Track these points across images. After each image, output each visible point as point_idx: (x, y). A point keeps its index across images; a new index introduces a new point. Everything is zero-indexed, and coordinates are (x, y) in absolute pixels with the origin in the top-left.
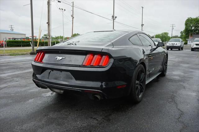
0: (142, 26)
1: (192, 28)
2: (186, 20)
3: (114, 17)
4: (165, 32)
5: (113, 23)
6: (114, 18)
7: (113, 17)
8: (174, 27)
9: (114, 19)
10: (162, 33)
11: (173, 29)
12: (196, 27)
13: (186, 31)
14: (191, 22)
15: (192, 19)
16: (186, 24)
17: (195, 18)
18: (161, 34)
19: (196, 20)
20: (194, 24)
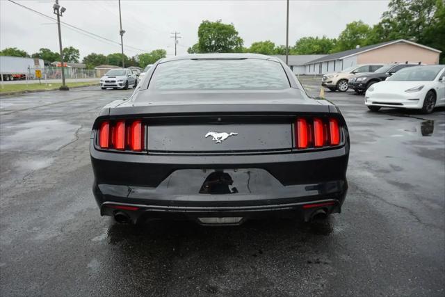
0: (122, 36)
1: (210, 43)
2: (199, 26)
3: (60, 9)
4: (160, 49)
5: (57, 25)
6: (60, 11)
7: (56, 8)
8: (178, 39)
9: (58, 15)
10: (154, 52)
11: (177, 42)
12: (218, 40)
13: (202, 48)
14: (209, 31)
15: (209, 23)
16: (201, 34)
17: (215, 22)
18: (151, 54)
19: (217, 27)
20: (214, 34)
